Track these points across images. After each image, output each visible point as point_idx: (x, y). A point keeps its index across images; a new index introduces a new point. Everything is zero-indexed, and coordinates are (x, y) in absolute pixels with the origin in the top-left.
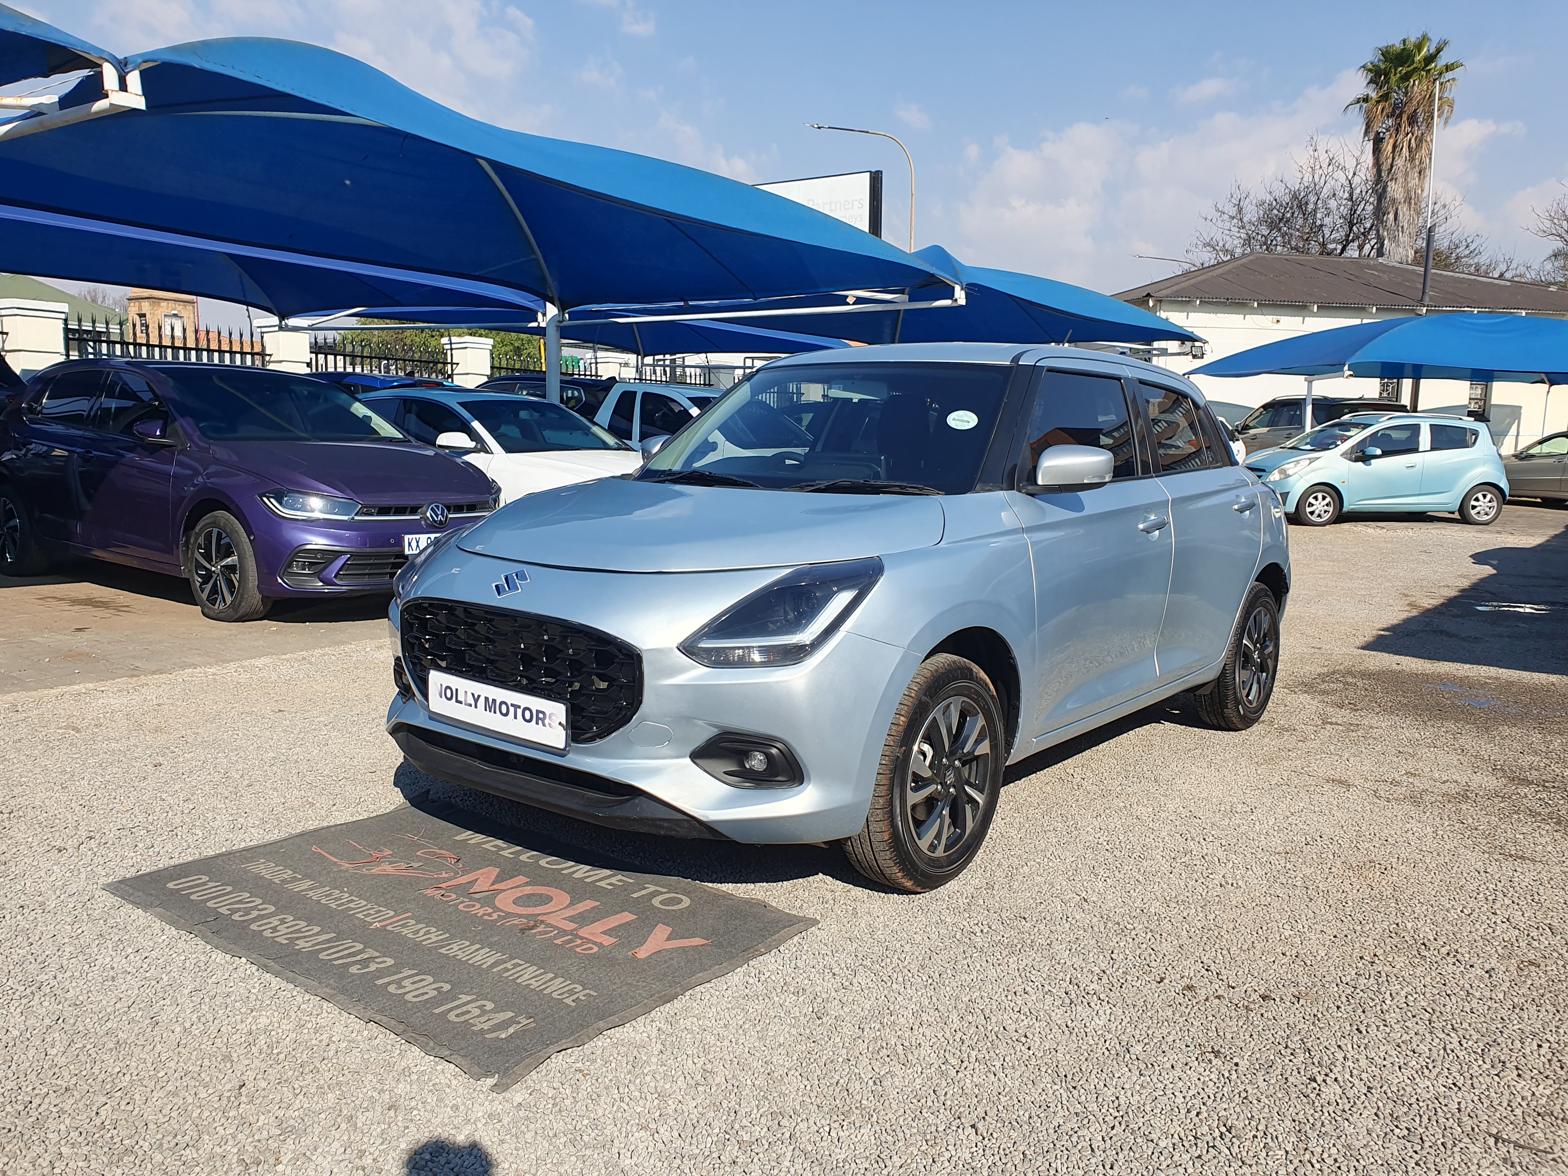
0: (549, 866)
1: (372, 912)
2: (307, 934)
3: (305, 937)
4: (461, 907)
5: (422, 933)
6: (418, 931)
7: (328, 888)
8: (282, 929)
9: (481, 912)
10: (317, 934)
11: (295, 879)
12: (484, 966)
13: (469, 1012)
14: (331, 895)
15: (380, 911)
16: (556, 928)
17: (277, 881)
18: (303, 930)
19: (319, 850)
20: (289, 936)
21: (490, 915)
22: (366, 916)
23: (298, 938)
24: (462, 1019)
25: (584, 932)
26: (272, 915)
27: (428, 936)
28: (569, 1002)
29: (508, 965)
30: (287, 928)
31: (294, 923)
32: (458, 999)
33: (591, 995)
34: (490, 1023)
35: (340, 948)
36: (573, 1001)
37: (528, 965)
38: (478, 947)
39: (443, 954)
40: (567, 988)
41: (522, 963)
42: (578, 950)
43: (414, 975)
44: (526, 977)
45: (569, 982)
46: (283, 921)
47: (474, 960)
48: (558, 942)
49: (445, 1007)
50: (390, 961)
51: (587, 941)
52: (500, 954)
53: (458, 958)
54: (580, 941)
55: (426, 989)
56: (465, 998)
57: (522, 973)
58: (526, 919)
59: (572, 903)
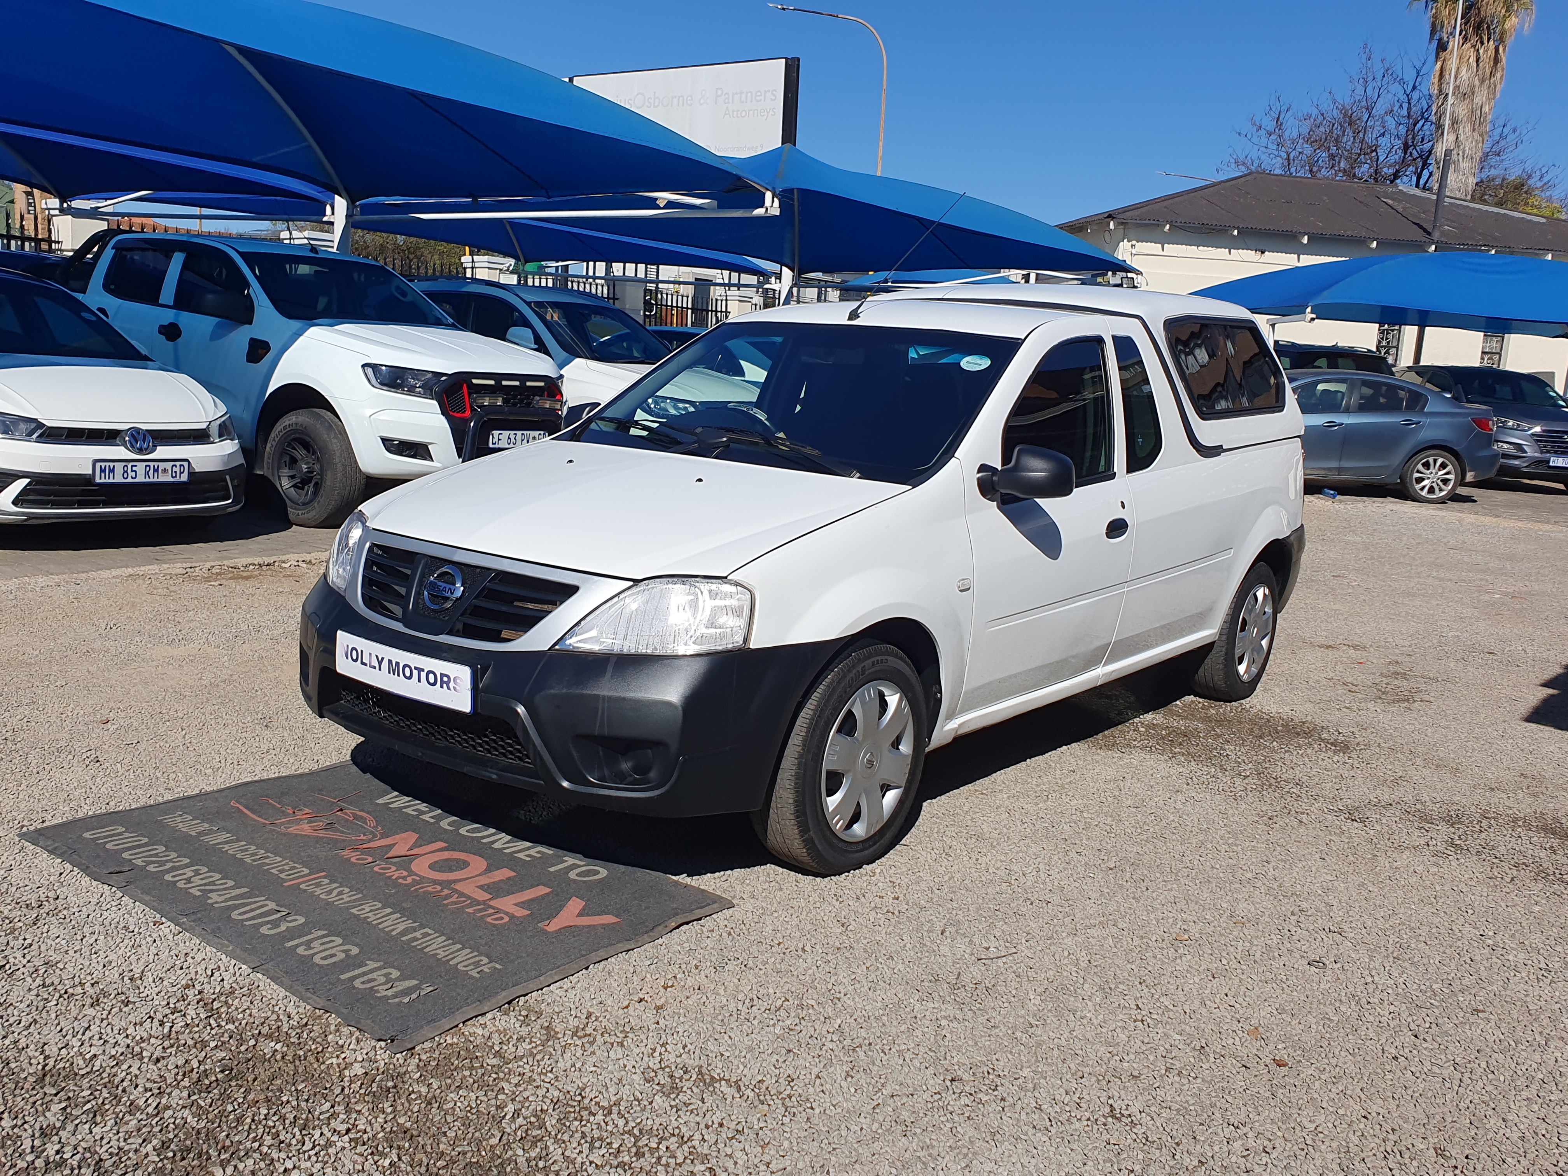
0: (471, 833)
1: (284, 868)
2: (221, 887)
3: (219, 890)
4: (377, 870)
5: (335, 893)
6: (332, 891)
7: (243, 843)
8: (197, 880)
9: (396, 875)
11: (211, 831)
12: (394, 933)
13: (375, 980)
14: (246, 849)
15: (295, 868)
16: (469, 897)
17: (193, 834)
20: (202, 888)
21: (405, 878)
22: (281, 872)
23: (211, 891)
24: (368, 986)
25: (498, 903)
26: (187, 866)
27: (341, 897)
28: (474, 973)
29: (418, 934)
30: (202, 879)
31: (209, 874)
32: (366, 965)
33: (496, 968)
34: (394, 990)
35: (253, 906)
36: (478, 973)
37: (437, 935)
38: (389, 910)
39: (355, 916)
40: (473, 960)
41: (430, 932)
42: (489, 919)
43: (324, 936)
44: (434, 946)
45: (476, 953)
46: (197, 873)
47: (385, 924)
48: (470, 910)
49: (351, 973)
50: (301, 920)
51: (499, 911)
52: (411, 920)
53: (369, 920)
54: (492, 911)
55: (333, 951)
56: (371, 965)
57: (429, 943)
58: (441, 885)
59: (487, 871)
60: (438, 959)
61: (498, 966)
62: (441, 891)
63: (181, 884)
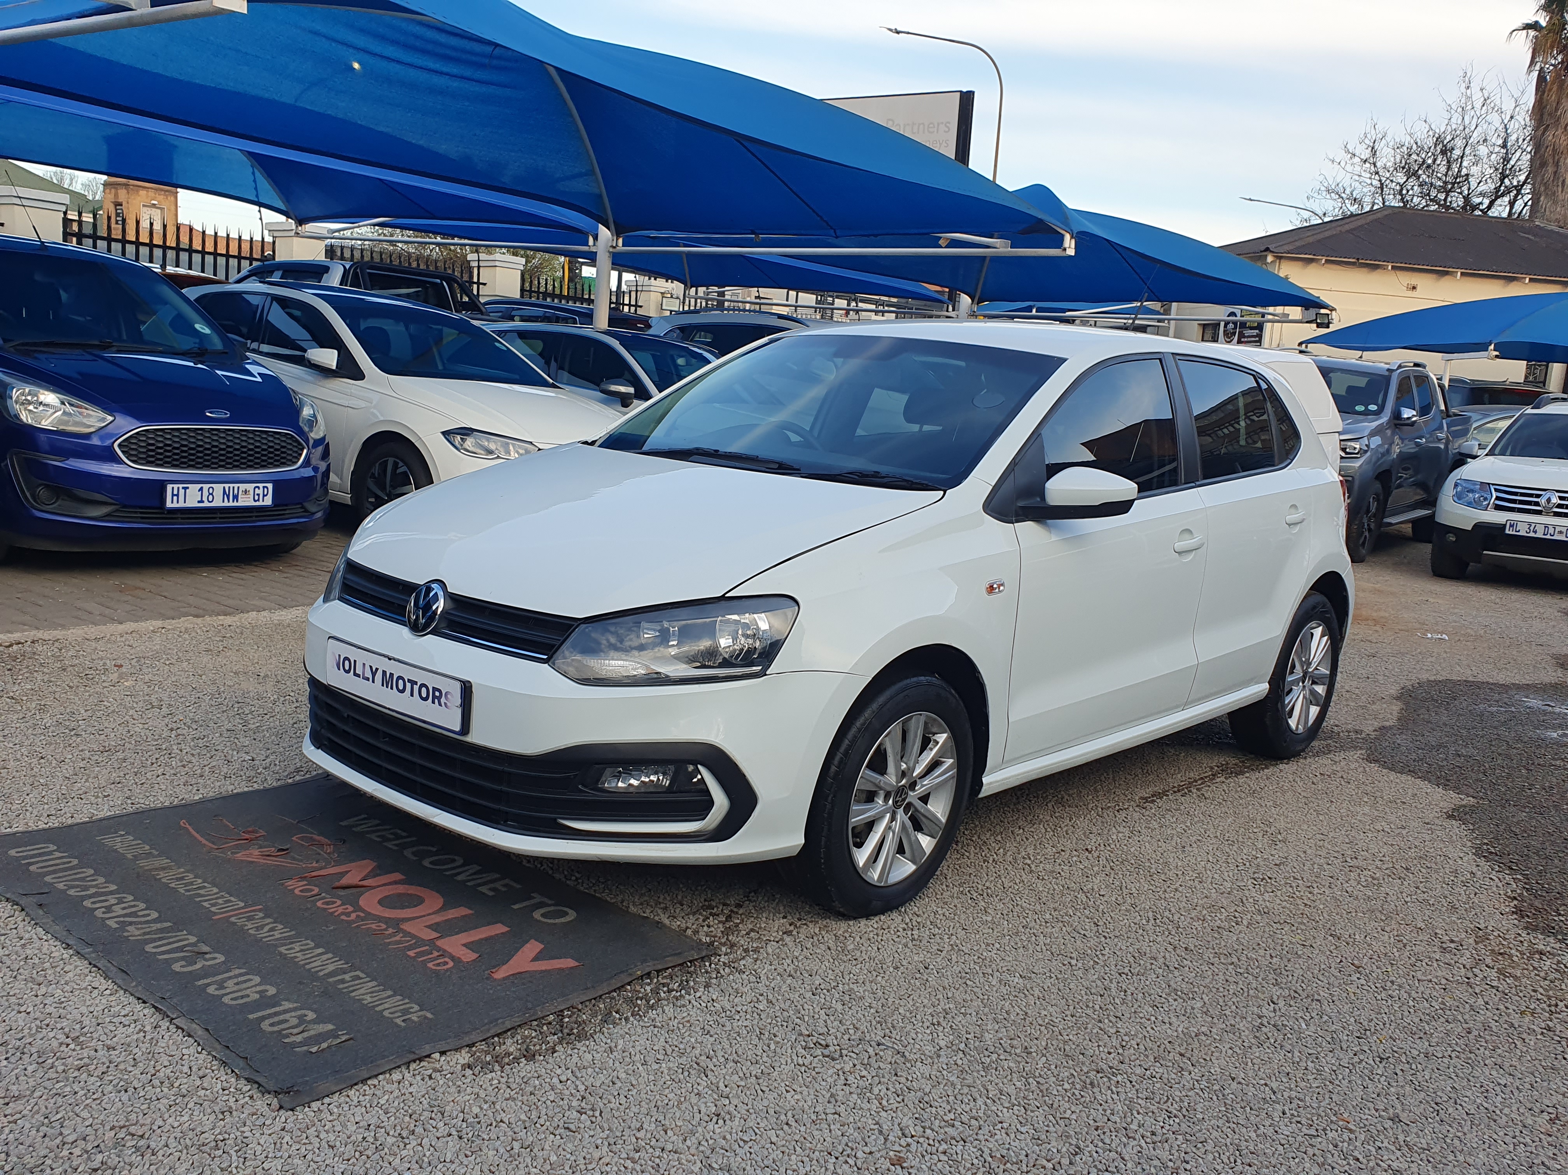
0: (431, 866)
1: (220, 901)
2: (143, 919)
3: (140, 923)
4: (319, 904)
5: (266, 928)
6: (263, 927)
7: (182, 870)
8: (118, 910)
9: (340, 910)
10: (155, 921)
11: (149, 855)
12: (321, 974)
13: (286, 1021)
14: (182, 878)
15: (230, 901)
16: (413, 936)
17: (129, 856)
18: (140, 913)
19: (188, 826)
20: (122, 919)
21: (348, 914)
22: (213, 905)
23: (131, 923)
24: (276, 1029)
25: (444, 943)
26: (111, 893)
27: (271, 933)
28: (399, 1021)
29: (347, 977)
30: (124, 908)
31: (133, 903)
32: (281, 1005)
33: (426, 1018)
34: (305, 1035)
35: (171, 940)
36: (403, 1021)
37: (368, 979)
38: (323, 950)
39: (281, 954)
40: (402, 1007)
41: (362, 975)
42: (430, 965)
43: (241, 975)
44: (362, 991)
45: (407, 1001)
46: (120, 901)
47: (314, 964)
48: (411, 953)
49: (260, 1014)
50: (221, 958)
51: (444, 954)
52: (342, 962)
53: (296, 960)
54: (436, 954)
55: (248, 992)
56: (287, 1005)
57: (359, 986)
58: (386, 923)
59: (443, 909)
60: (364, 1004)
61: (429, 1015)
62: (386, 930)
63: (99, 913)
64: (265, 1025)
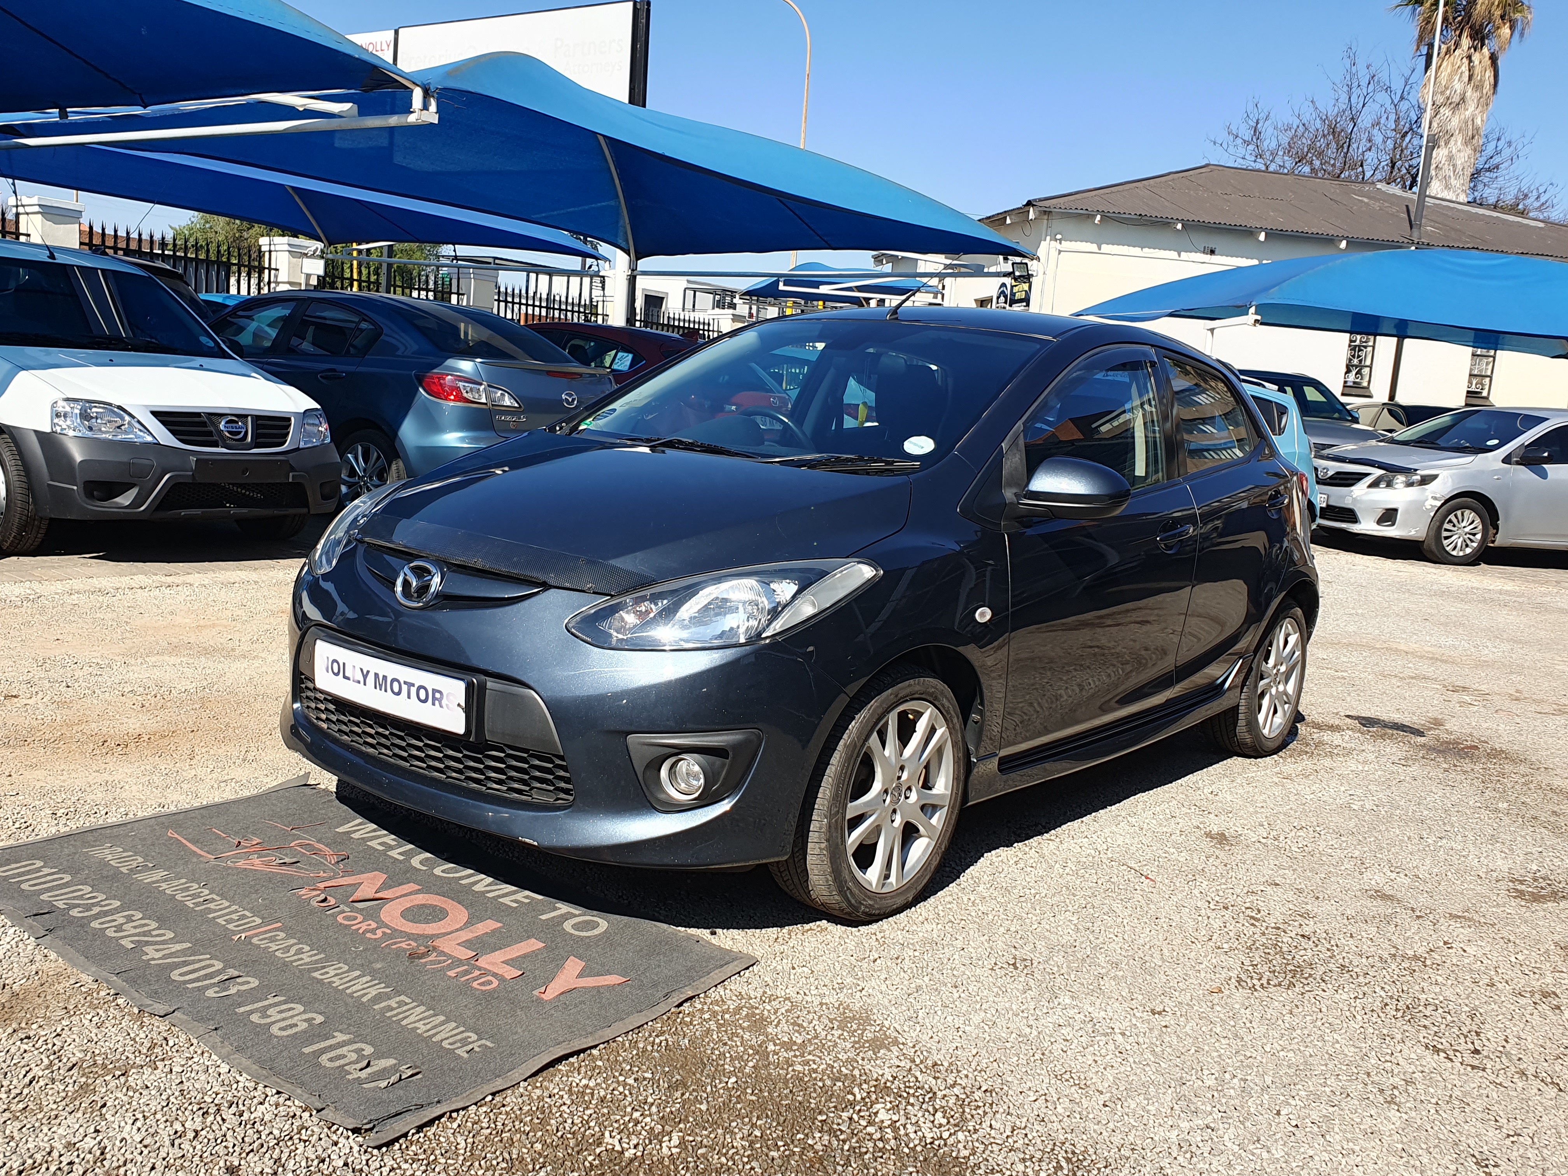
0: (444, 874)
1: (234, 916)
2: (158, 939)
3: (156, 943)
4: (340, 919)
6: (288, 949)
7: (184, 880)
8: (129, 929)
9: (364, 927)
11: (146, 868)
12: (365, 999)
13: (345, 1056)
14: (188, 889)
15: (246, 916)
16: (450, 955)
17: (124, 870)
19: (177, 836)
20: (136, 938)
21: (373, 931)
22: (229, 922)
23: (147, 943)
24: (336, 1064)
25: (482, 962)
26: (116, 911)
27: (300, 956)
28: (460, 1052)
29: (393, 1003)
30: (135, 927)
31: (143, 922)
32: (333, 1037)
33: (487, 1047)
34: (369, 1070)
35: (196, 966)
36: (465, 1052)
37: (415, 1004)
38: (358, 973)
39: (316, 979)
40: (460, 1036)
41: (408, 1000)
42: (475, 984)
43: (282, 1003)
44: (412, 1019)
45: (463, 1028)
46: (129, 919)
47: (354, 988)
48: (452, 973)
49: (316, 1047)
50: (254, 983)
51: (486, 973)
52: (383, 985)
53: (334, 985)
54: (477, 973)
55: (294, 1021)
56: (340, 1037)
57: (407, 1013)
58: (415, 940)
59: (469, 924)
60: (418, 1033)
61: (489, 1044)
62: (417, 948)
63: (110, 933)
64: (324, 1059)
